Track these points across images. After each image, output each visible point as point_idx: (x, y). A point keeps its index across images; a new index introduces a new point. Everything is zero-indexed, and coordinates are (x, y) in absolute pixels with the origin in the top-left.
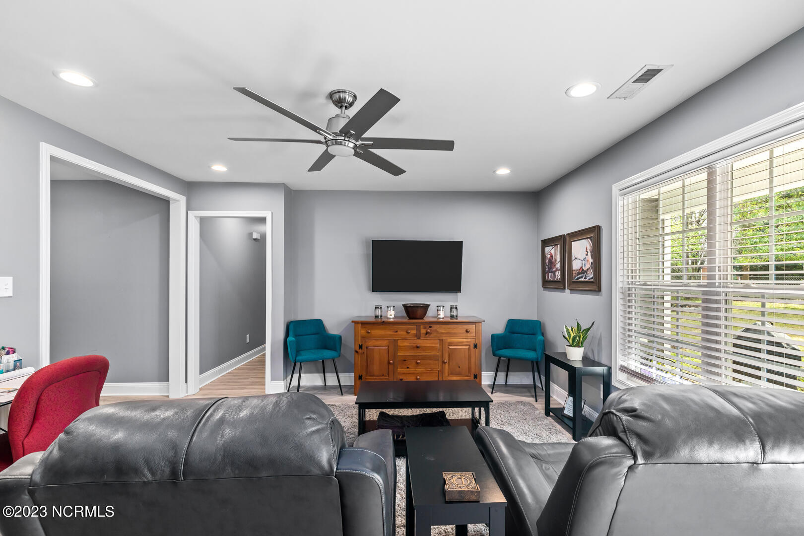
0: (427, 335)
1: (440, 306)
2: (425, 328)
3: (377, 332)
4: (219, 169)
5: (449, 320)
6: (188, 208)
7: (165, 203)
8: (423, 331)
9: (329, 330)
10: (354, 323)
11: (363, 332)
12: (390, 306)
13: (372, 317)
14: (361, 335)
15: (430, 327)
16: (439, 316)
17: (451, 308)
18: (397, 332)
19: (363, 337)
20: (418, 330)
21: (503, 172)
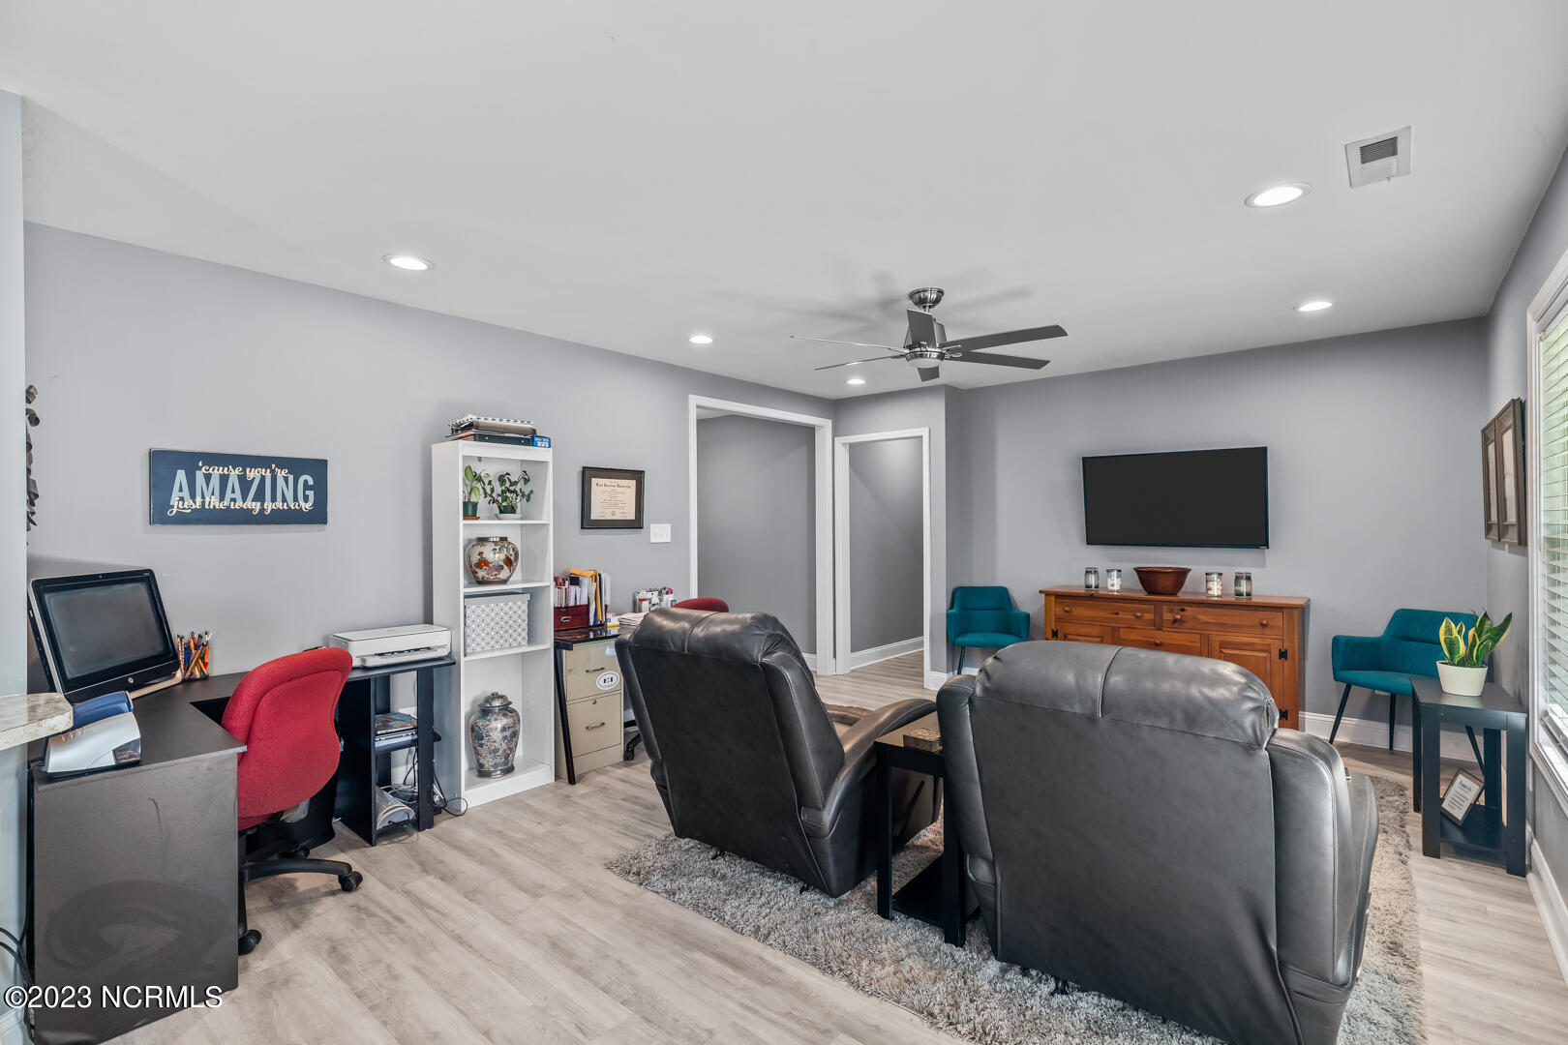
0: (1176, 625)
1: (1211, 574)
2: (1171, 611)
3: (1081, 611)
4: (856, 382)
5: (1233, 599)
6: (835, 434)
7: (809, 431)
8: (1168, 616)
9: (1019, 605)
10: (1043, 595)
11: (1058, 610)
12: (1112, 570)
13: (1080, 587)
14: (1056, 616)
15: (1183, 610)
16: (1210, 592)
17: (1236, 577)
18: (1117, 614)
19: (1059, 619)
20: (1158, 613)
21: (1315, 306)
